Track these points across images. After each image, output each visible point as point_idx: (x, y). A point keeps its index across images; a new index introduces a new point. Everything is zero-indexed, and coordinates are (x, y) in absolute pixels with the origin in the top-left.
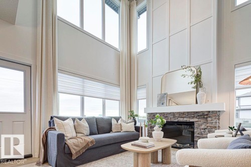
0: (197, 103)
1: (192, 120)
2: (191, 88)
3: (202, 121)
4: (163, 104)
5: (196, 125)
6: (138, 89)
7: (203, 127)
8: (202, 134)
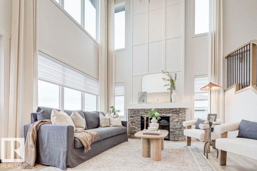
0: (171, 101)
1: (168, 115)
2: (166, 89)
3: (175, 115)
4: (143, 101)
5: (171, 119)
6: (115, 85)
7: (176, 120)
8: (175, 126)
